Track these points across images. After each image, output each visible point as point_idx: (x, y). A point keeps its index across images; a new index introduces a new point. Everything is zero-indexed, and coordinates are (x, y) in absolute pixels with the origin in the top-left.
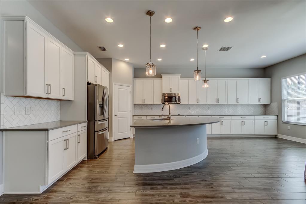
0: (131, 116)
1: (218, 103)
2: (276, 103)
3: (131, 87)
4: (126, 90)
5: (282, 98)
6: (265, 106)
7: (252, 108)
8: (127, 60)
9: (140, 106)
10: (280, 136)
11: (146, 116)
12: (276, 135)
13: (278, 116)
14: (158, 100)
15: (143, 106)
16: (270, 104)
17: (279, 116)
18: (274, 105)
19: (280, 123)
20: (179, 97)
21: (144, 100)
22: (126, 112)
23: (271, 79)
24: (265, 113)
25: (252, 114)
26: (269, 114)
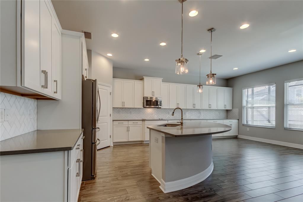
0: (112, 121)
1: (195, 108)
2: (238, 109)
3: (111, 87)
4: (106, 91)
5: (243, 105)
6: (227, 111)
7: (218, 113)
8: (110, 55)
9: (118, 109)
10: (240, 136)
11: (128, 120)
12: (237, 136)
13: (238, 120)
14: (139, 104)
15: (120, 110)
16: (231, 110)
17: (240, 119)
18: (236, 111)
19: (241, 126)
20: (161, 102)
21: (123, 103)
22: (106, 116)
23: (233, 89)
24: (227, 118)
25: (219, 118)
26: (230, 119)
